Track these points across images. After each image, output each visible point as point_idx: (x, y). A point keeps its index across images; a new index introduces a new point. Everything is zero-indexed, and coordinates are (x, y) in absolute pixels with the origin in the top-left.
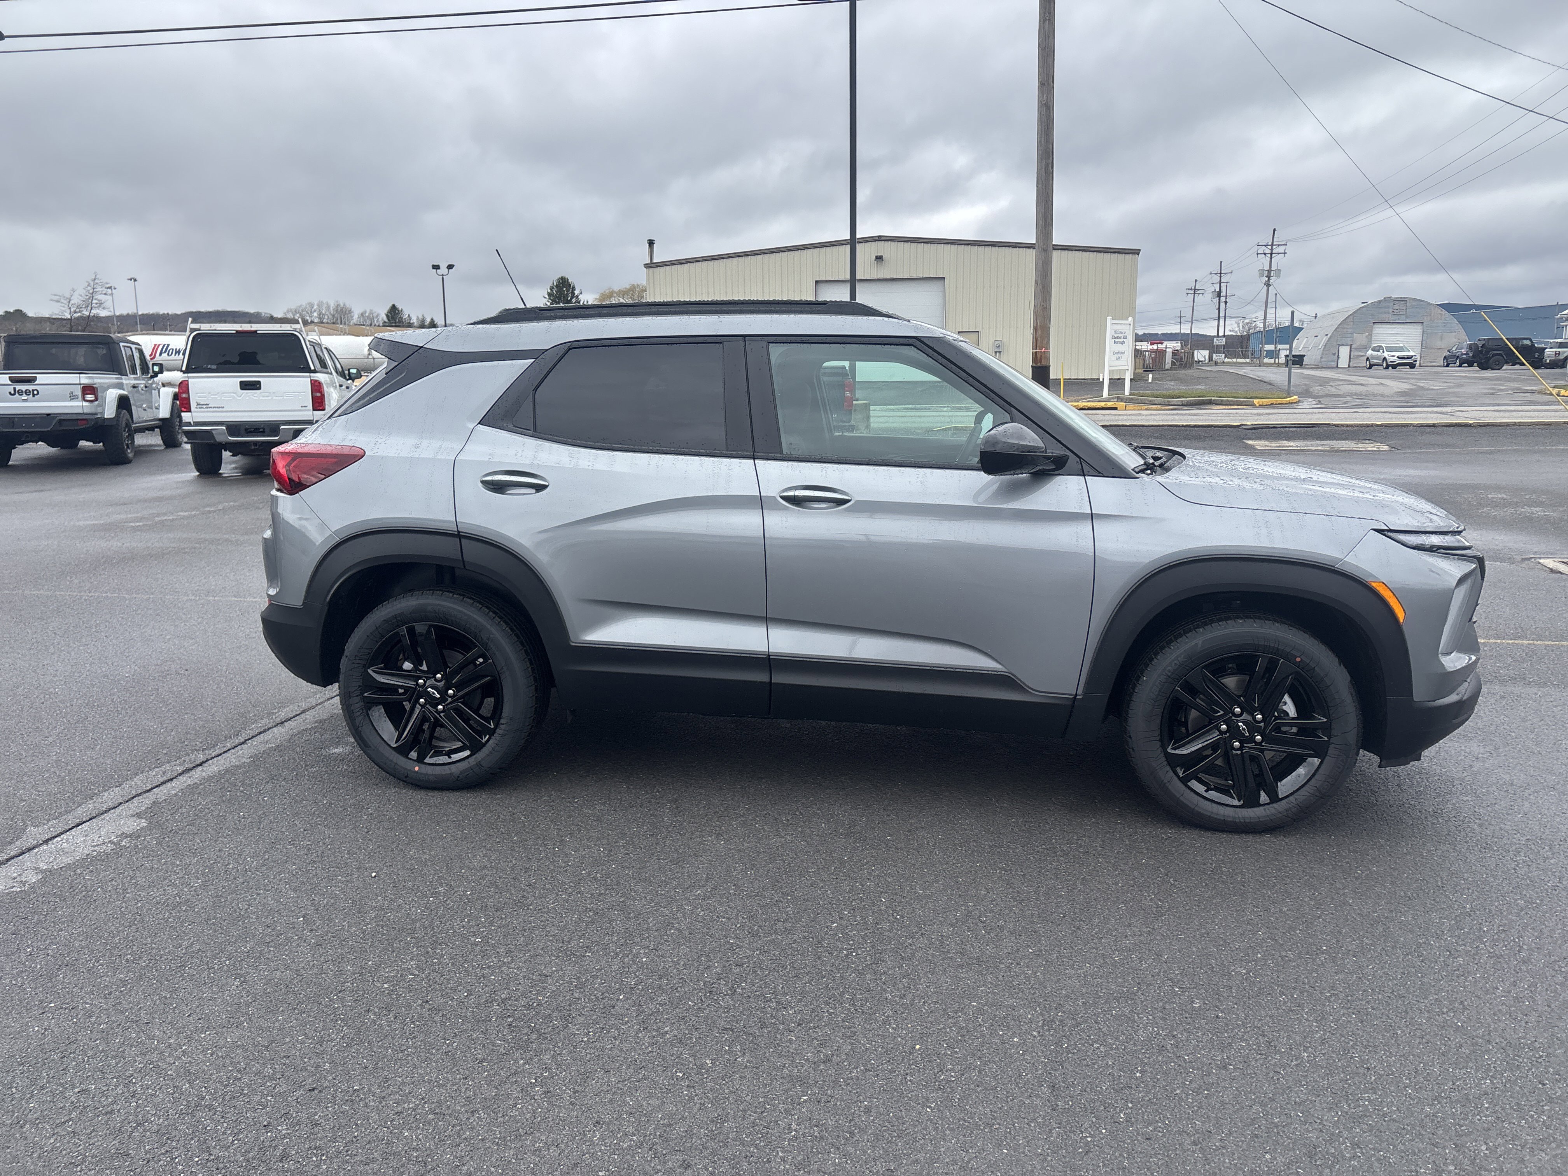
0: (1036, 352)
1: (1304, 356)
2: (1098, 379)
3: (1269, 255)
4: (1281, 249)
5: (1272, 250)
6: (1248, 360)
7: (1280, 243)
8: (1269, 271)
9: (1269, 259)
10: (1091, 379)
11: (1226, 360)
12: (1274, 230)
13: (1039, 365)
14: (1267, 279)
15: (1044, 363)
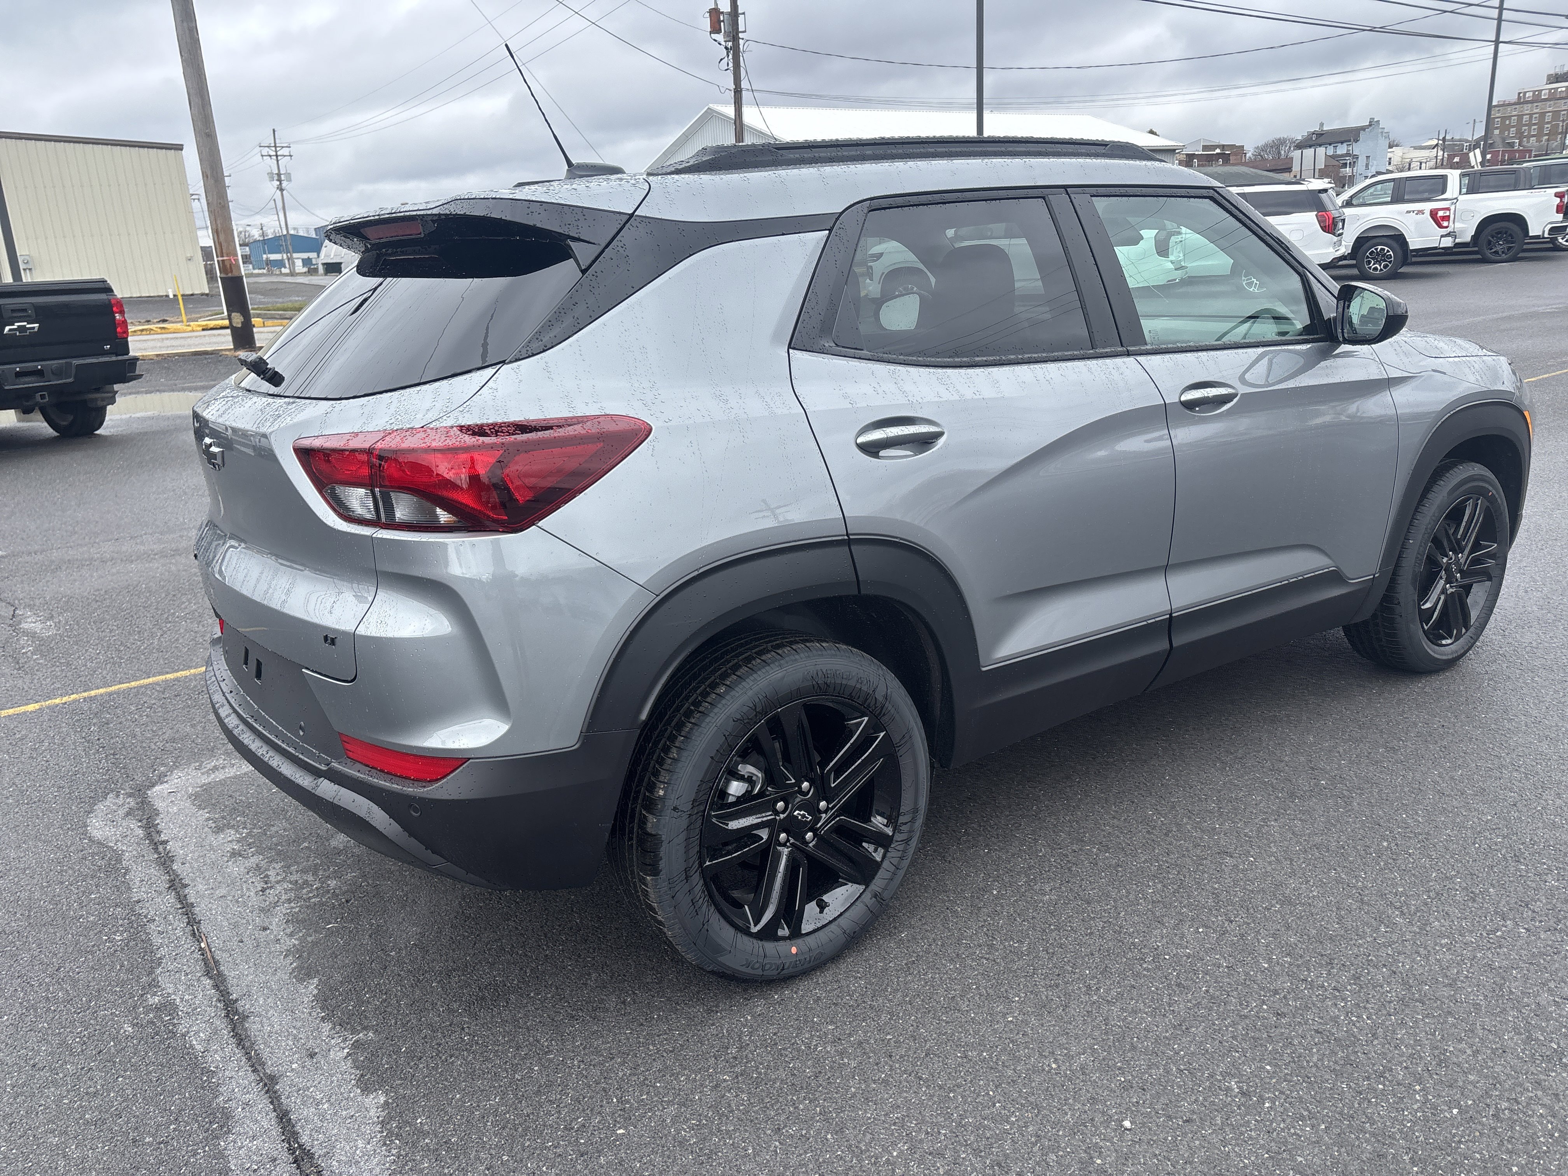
0: (223, 261)
1: (341, 263)
2: (167, 296)
3: (275, 157)
4: (285, 151)
5: (276, 151)
6: (265, 271)
7: (283, 145)
8: (279, 175)
9: (276, 162)
10: (158, 296)
11: (256, 271)
12: (274, 131)
13: (230, 275)
14: (278, 183)
15: (235, 274)
